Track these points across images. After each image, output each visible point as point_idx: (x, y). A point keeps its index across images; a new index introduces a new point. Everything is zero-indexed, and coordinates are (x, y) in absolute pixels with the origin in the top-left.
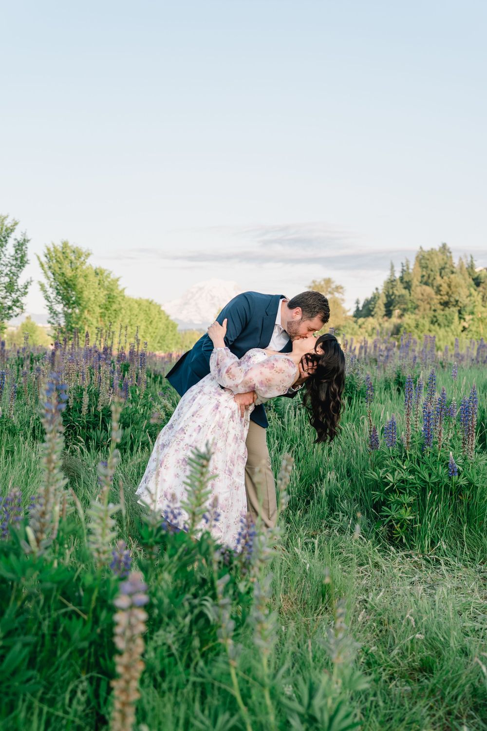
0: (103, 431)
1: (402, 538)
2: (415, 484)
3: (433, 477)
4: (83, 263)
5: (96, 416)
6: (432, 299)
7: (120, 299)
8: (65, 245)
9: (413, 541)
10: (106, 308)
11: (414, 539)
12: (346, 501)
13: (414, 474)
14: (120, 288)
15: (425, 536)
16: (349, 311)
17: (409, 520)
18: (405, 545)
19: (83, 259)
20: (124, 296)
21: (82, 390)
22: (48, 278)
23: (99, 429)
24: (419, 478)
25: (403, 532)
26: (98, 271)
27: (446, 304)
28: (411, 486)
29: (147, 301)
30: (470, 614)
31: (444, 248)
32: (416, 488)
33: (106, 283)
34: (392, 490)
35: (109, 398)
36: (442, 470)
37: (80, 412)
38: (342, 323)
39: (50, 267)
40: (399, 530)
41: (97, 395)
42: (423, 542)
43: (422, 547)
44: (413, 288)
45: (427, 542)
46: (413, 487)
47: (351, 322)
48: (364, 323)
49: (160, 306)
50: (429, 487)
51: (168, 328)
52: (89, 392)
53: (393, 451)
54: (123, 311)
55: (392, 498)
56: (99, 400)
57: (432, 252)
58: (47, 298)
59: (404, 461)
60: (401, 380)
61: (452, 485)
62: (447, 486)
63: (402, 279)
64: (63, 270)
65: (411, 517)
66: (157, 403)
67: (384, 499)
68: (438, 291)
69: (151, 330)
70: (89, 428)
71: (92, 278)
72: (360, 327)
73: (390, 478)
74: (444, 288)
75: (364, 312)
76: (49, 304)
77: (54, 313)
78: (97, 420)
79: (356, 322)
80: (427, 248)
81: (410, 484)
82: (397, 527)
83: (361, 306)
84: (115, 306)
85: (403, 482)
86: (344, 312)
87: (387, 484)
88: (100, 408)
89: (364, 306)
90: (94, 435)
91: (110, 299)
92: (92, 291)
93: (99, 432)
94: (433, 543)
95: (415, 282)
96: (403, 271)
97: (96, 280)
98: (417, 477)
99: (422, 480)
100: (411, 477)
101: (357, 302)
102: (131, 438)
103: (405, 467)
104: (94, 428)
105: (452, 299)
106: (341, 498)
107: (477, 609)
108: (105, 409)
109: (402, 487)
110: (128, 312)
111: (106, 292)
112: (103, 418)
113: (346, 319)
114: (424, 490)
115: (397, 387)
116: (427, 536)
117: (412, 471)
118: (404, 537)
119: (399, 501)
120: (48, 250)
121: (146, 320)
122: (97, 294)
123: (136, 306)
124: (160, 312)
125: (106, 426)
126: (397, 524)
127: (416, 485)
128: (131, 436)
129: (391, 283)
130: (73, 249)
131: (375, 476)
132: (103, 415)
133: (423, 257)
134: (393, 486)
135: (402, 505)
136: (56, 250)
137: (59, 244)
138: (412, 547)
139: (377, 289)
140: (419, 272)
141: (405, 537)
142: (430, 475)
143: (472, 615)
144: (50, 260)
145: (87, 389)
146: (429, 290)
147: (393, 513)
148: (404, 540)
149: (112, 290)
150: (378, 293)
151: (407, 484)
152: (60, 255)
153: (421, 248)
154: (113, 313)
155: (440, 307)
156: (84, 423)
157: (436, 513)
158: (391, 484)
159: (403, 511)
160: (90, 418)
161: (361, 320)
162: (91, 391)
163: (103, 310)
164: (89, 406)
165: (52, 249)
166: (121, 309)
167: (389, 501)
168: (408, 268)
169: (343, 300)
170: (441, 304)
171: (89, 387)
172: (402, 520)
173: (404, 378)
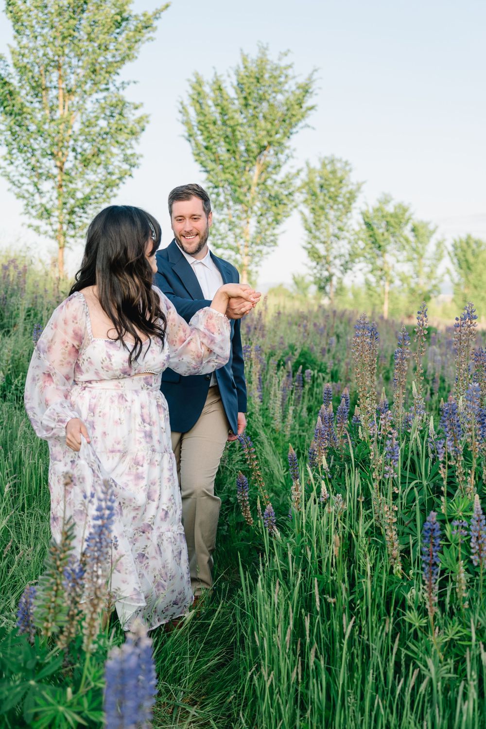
8: (469, 237)
64: (467, 258)
120: (455, 241)
130: (476, 240)
136: (461, 241)
137: (464, 236)
144: (456, 249)
165: (458, 241)
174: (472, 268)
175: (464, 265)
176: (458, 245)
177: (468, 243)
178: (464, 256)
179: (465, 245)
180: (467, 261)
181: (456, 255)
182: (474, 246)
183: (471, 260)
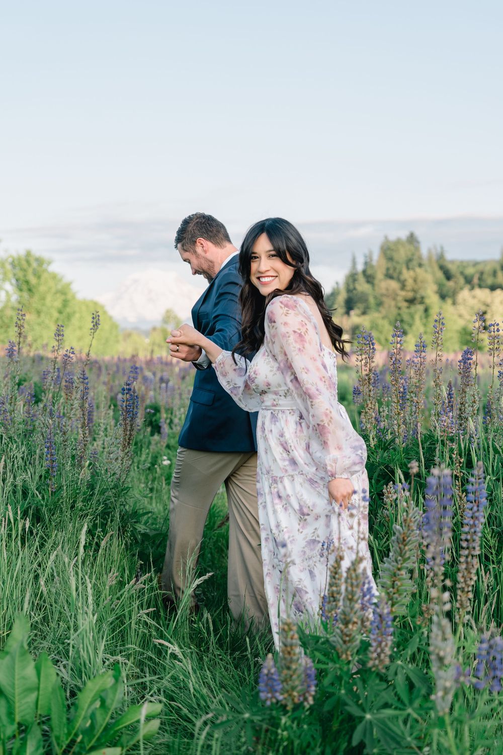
6: (397, 295)
8: (28, 254)
27: (411, 301)
31: (412, 239)
44: (376, 282)
57: (398, 242)
63: (364, 272)
68: (403, 287)
74: (410, 283)
80: (393, 237)
95: (380, 275)
96: (366, 263)
105: (418, 296)
129: (352, 278)
133: (389, 249)
137: (22, 253)
139: (337, 283)
140: (384, 263)
146: (394, 285)
150: (338, 288)
153: (386, 237)
155: (405, 304)
168: (371, 260)
170: (407, 301)
174: (34, 290)
175: (25, 287)
176: (16, 262)
177: (28, 262)
178: (25, 276)
179: (24, 263)
180: (27, 282)
181: (15, 275)
182: (34, 265)
183: (33, 280)
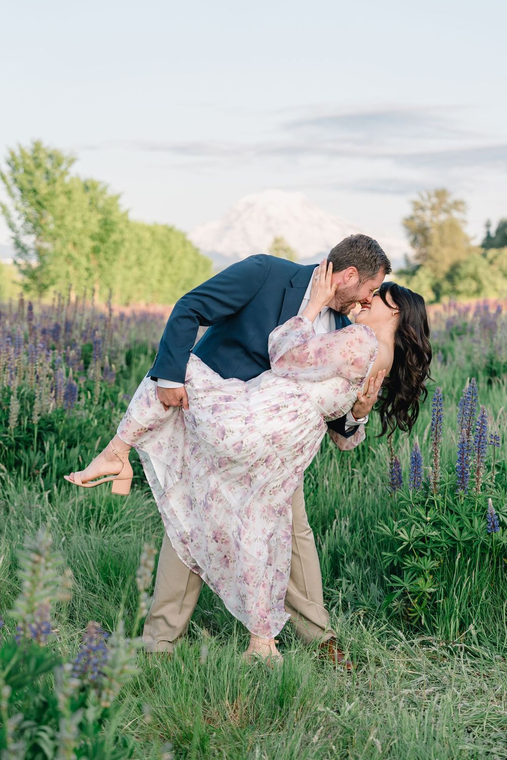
0: (39, 452)
1: (420, 618)
2: (440, 543)
3: (465, 533)
4: (63, 174)
5: (30, 430)
7: (121, 226)
8: (37, 147)
9: (434, 622)
10: (102, 241)
11: (437, 621)
12: (353, 563)
13: (440, 530)
14: (123, 209)
15: (451, 616)
16: (474, 238)
17: (430, 594)
18: (424, 627)
19: (63, 167)
20: (128, 222)
21: (10, 394)
22: (12, 195)
23: (33, 450)
24: (446, 534)
25: (423, 609)
26: (89, 184)
28: (434, 545)
29: (165, 227)
30: (483, 730)
32: (442, 548)
33: (101, 203)
34: (407, 552)
35: (49, 405)
36: (478, 525)
37: (7, 425)
38: (464, 257)
39: (15, 180)
40: (416, 606)
41: (31, 399)
42: (448, 625)
43: (447, 631)
45: (454, 624)
46: (438, 548)
47: (477, 256)
48: (496, 257)
49: (184, 235)
50: (460, 548)
51: (196, 266)
52: (20, 397)
53: (414, 494)
54: (127, 244)
55: (409, 562)
56: (34, 407)
58: (11, 226)
59: (428, 509)
60: (494, 368)
61: (492, 544)
62: (484, 546)
64: (35, 185)
65: (432, 590)
66: (119, 410)
67: (398, 562)
69: (170, 270)
70: (18, 448)
71: (78, 195)
72: (491, 262)
73: (404, 536)
75: (498, 240)
76: (13, 234)
77: (23, 248)
78: (31, 437)
79: (484, 255)
81: (434, 542)
82: (414, 602)
83: (493, 230)
84: (115, 237)
85: (423, 540)
86: (467, 240)
87: (401, 542)
88: (36, 419)
89: (498, 231)
90: (25, 459)
91: (107, 225)
92: (79, 215)
93: (32, 454)
94: (463, 626)
97: (86, 199)
98: (443, 532)
99: (451, 537)
100: (435, 533)
101: (488, 225)
102: (79, 462)
103: (428, 519)
104: (26, 448)
106: (347, 559)
107: (492, 724)
108: (43, 419)
109: (421, 547)
110: (135, 245)
111: (100, 217)
112: (39, 434)
113: (470, 250)
114: (453, 551)
115: (487, 378)
116: (453, 616)
117: (437, 524)
118: (423, 617)
119: (416, 567)
120: (13, 154)
121: (164, 257)
122: (86, 218)
123: (147, 235)
124: (185, 243)
125: (43, 444)
126: (414, 598)
127: (442, 545)
128: (78, 458)
130: (49, 151)
131: (386, 531)
132: (40, 428)
134: (409, 545)
135: (420, 572)
136: (23, 154)
137: (28, 146)
138: (434, 631)
141: (426, 616)
142: (461, 530)
143: (485, 732)
144: (15, 169)
145: (16, 392)
147: (406, 584)
148: (423, 621)
149: (109, 213)
151: (429, 543)
152: (29, 162)
154: (113, 246)
156: (11, 441)
157: (467, 584)
158: (405, 543)
159: (420, 581)
160: (21, 434)
161: (492, 253)
162: (23, 394)
163: (96, 243)
164: (20, 416)
165: (18, 153)
166: (123, 241)
167: (404, 566)
169: (465, 222)
171: (19, 389)
172: (421, 594)
173: (498, 363)
